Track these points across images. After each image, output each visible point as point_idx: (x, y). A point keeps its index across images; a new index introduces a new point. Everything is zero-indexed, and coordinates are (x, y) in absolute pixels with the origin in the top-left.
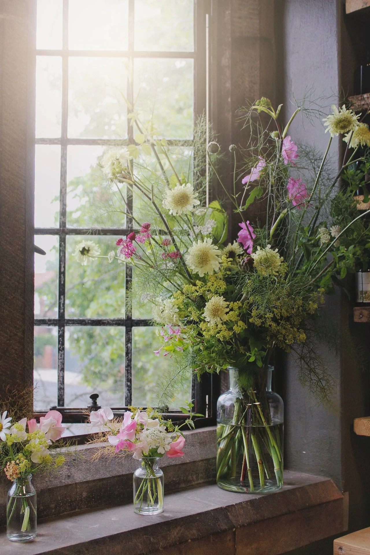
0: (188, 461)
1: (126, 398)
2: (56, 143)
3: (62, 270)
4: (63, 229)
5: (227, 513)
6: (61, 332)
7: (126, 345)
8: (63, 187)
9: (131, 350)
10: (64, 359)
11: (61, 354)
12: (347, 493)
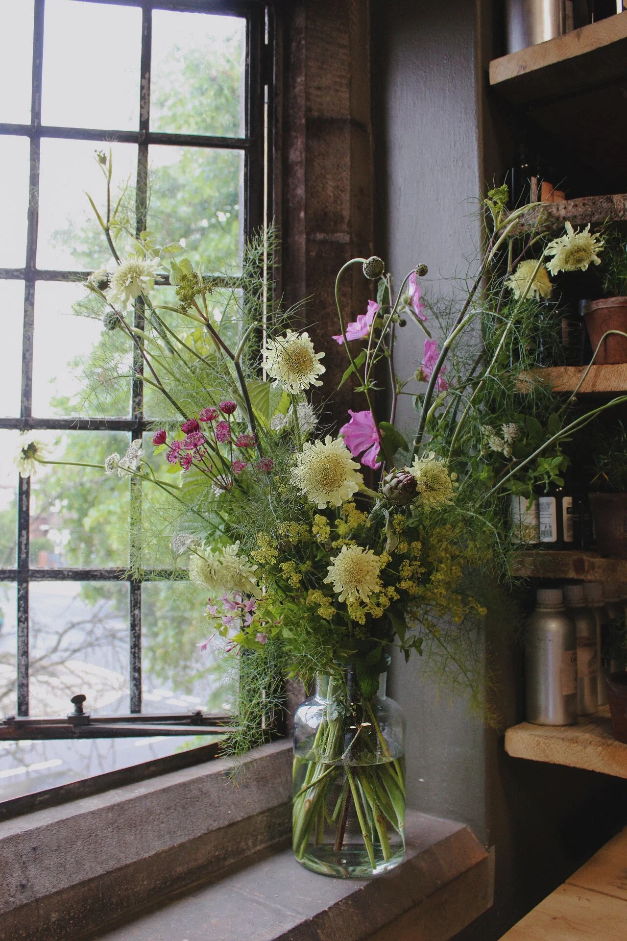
0: (240, 819)
1: (132, 699)
2: (18, 277)
3: (25, 488)
4: (26, 420)
5: (316, 931)
6: (22, 592)
7: (131, 612)
8: (27, 350)
9: (140, 620)
10: (27, 636)
11: (23, 628)
12: (493, 848)
